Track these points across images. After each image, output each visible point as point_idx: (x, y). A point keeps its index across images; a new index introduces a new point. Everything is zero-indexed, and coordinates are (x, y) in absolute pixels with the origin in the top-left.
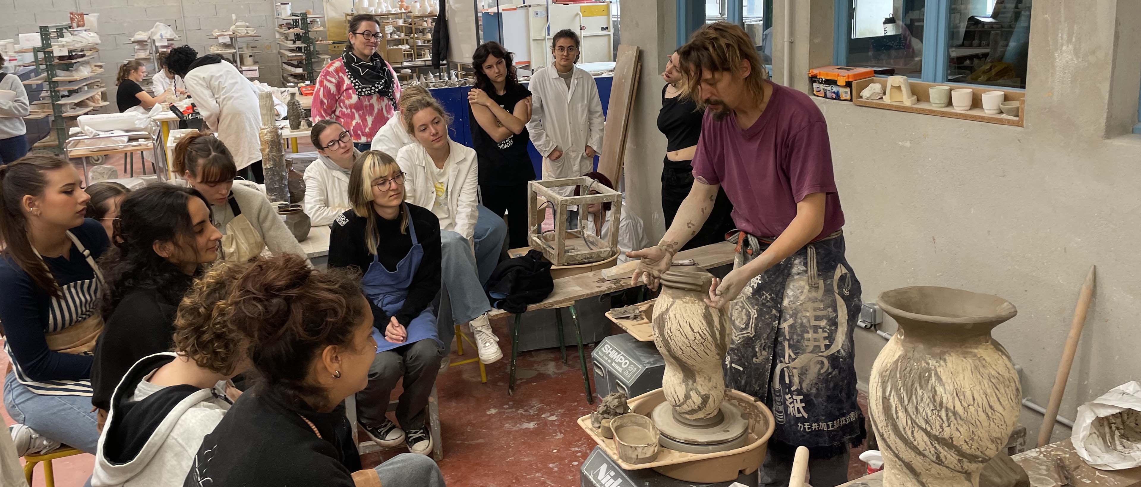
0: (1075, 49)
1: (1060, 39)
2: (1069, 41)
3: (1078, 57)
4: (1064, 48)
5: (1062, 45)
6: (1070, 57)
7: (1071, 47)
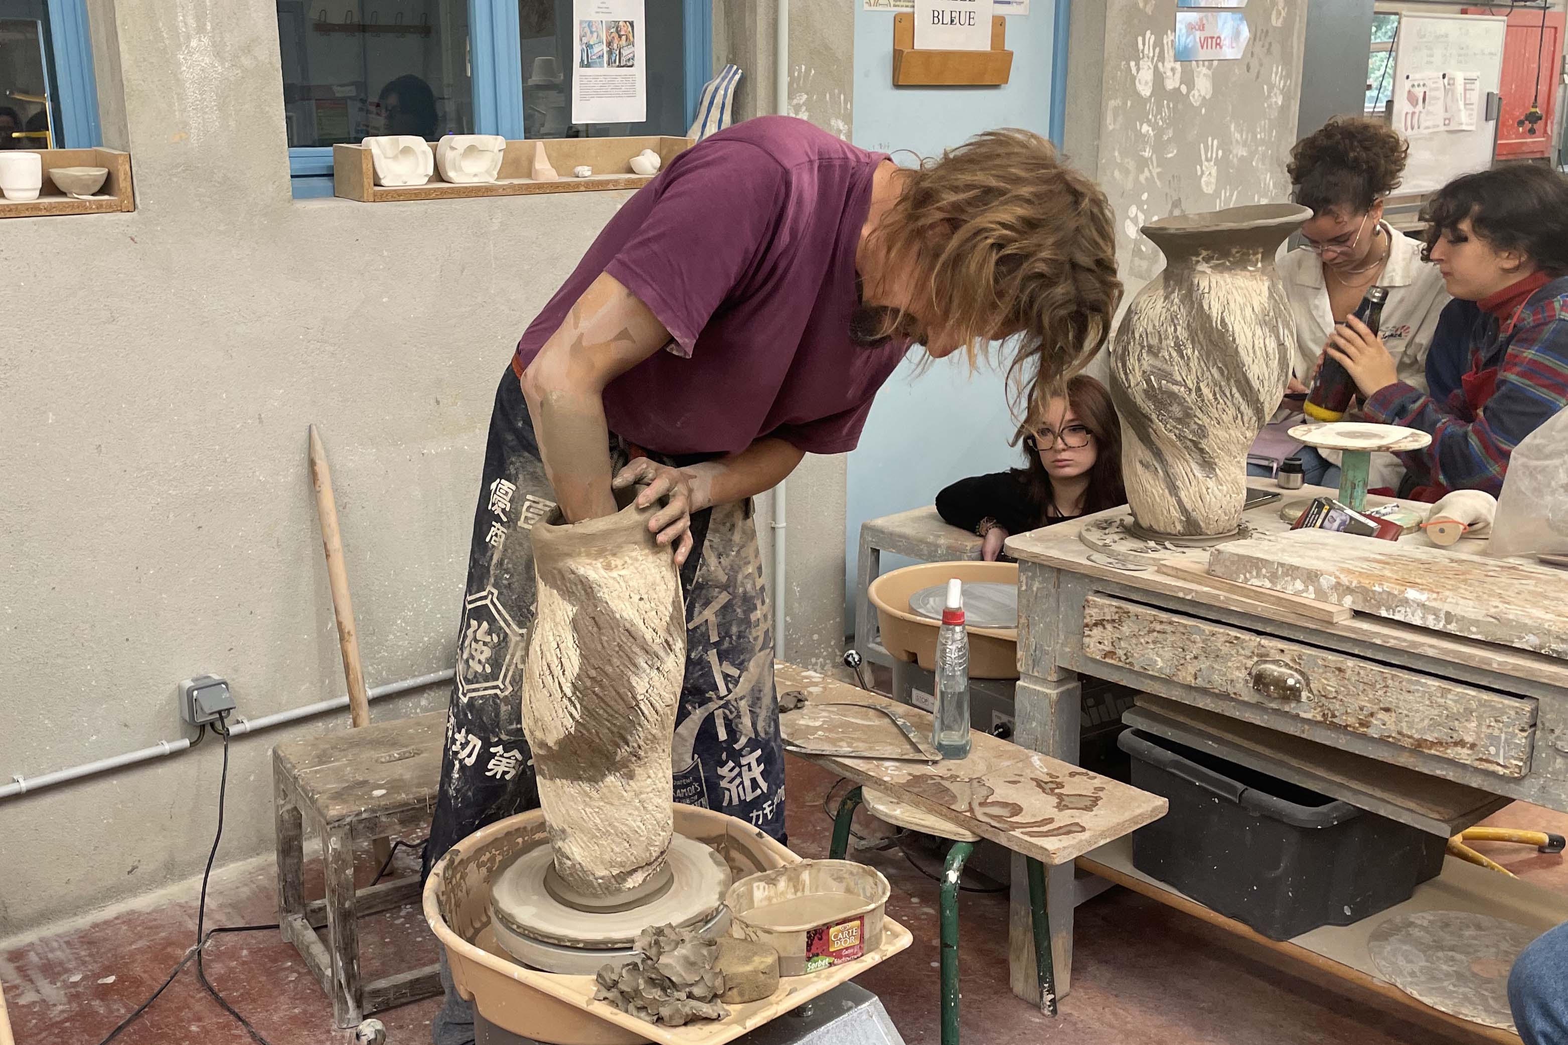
0: (214, 45)
1: (181, 24)
2: (201, 30)
3: (222, 60)
4: (194, 43)
5: (188, 38)
6: (207, 60)
7: (205, 40)
